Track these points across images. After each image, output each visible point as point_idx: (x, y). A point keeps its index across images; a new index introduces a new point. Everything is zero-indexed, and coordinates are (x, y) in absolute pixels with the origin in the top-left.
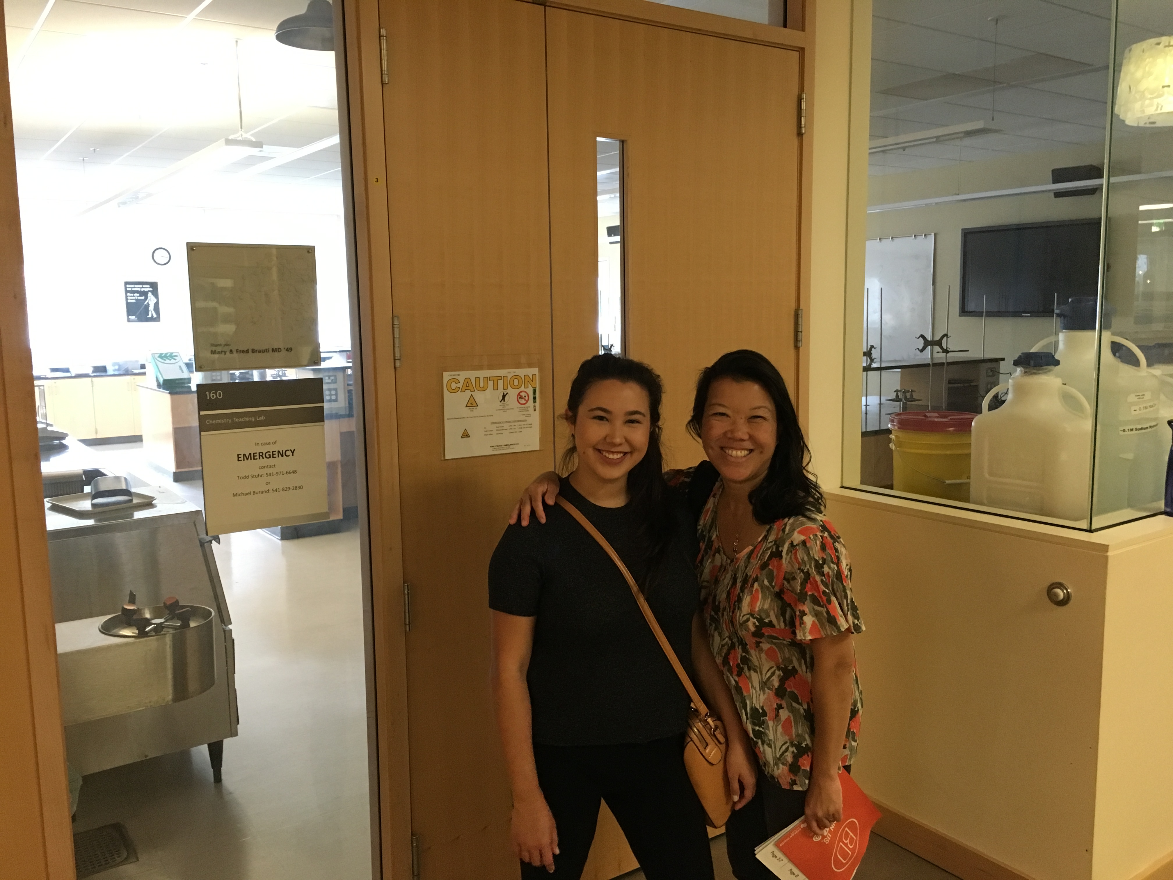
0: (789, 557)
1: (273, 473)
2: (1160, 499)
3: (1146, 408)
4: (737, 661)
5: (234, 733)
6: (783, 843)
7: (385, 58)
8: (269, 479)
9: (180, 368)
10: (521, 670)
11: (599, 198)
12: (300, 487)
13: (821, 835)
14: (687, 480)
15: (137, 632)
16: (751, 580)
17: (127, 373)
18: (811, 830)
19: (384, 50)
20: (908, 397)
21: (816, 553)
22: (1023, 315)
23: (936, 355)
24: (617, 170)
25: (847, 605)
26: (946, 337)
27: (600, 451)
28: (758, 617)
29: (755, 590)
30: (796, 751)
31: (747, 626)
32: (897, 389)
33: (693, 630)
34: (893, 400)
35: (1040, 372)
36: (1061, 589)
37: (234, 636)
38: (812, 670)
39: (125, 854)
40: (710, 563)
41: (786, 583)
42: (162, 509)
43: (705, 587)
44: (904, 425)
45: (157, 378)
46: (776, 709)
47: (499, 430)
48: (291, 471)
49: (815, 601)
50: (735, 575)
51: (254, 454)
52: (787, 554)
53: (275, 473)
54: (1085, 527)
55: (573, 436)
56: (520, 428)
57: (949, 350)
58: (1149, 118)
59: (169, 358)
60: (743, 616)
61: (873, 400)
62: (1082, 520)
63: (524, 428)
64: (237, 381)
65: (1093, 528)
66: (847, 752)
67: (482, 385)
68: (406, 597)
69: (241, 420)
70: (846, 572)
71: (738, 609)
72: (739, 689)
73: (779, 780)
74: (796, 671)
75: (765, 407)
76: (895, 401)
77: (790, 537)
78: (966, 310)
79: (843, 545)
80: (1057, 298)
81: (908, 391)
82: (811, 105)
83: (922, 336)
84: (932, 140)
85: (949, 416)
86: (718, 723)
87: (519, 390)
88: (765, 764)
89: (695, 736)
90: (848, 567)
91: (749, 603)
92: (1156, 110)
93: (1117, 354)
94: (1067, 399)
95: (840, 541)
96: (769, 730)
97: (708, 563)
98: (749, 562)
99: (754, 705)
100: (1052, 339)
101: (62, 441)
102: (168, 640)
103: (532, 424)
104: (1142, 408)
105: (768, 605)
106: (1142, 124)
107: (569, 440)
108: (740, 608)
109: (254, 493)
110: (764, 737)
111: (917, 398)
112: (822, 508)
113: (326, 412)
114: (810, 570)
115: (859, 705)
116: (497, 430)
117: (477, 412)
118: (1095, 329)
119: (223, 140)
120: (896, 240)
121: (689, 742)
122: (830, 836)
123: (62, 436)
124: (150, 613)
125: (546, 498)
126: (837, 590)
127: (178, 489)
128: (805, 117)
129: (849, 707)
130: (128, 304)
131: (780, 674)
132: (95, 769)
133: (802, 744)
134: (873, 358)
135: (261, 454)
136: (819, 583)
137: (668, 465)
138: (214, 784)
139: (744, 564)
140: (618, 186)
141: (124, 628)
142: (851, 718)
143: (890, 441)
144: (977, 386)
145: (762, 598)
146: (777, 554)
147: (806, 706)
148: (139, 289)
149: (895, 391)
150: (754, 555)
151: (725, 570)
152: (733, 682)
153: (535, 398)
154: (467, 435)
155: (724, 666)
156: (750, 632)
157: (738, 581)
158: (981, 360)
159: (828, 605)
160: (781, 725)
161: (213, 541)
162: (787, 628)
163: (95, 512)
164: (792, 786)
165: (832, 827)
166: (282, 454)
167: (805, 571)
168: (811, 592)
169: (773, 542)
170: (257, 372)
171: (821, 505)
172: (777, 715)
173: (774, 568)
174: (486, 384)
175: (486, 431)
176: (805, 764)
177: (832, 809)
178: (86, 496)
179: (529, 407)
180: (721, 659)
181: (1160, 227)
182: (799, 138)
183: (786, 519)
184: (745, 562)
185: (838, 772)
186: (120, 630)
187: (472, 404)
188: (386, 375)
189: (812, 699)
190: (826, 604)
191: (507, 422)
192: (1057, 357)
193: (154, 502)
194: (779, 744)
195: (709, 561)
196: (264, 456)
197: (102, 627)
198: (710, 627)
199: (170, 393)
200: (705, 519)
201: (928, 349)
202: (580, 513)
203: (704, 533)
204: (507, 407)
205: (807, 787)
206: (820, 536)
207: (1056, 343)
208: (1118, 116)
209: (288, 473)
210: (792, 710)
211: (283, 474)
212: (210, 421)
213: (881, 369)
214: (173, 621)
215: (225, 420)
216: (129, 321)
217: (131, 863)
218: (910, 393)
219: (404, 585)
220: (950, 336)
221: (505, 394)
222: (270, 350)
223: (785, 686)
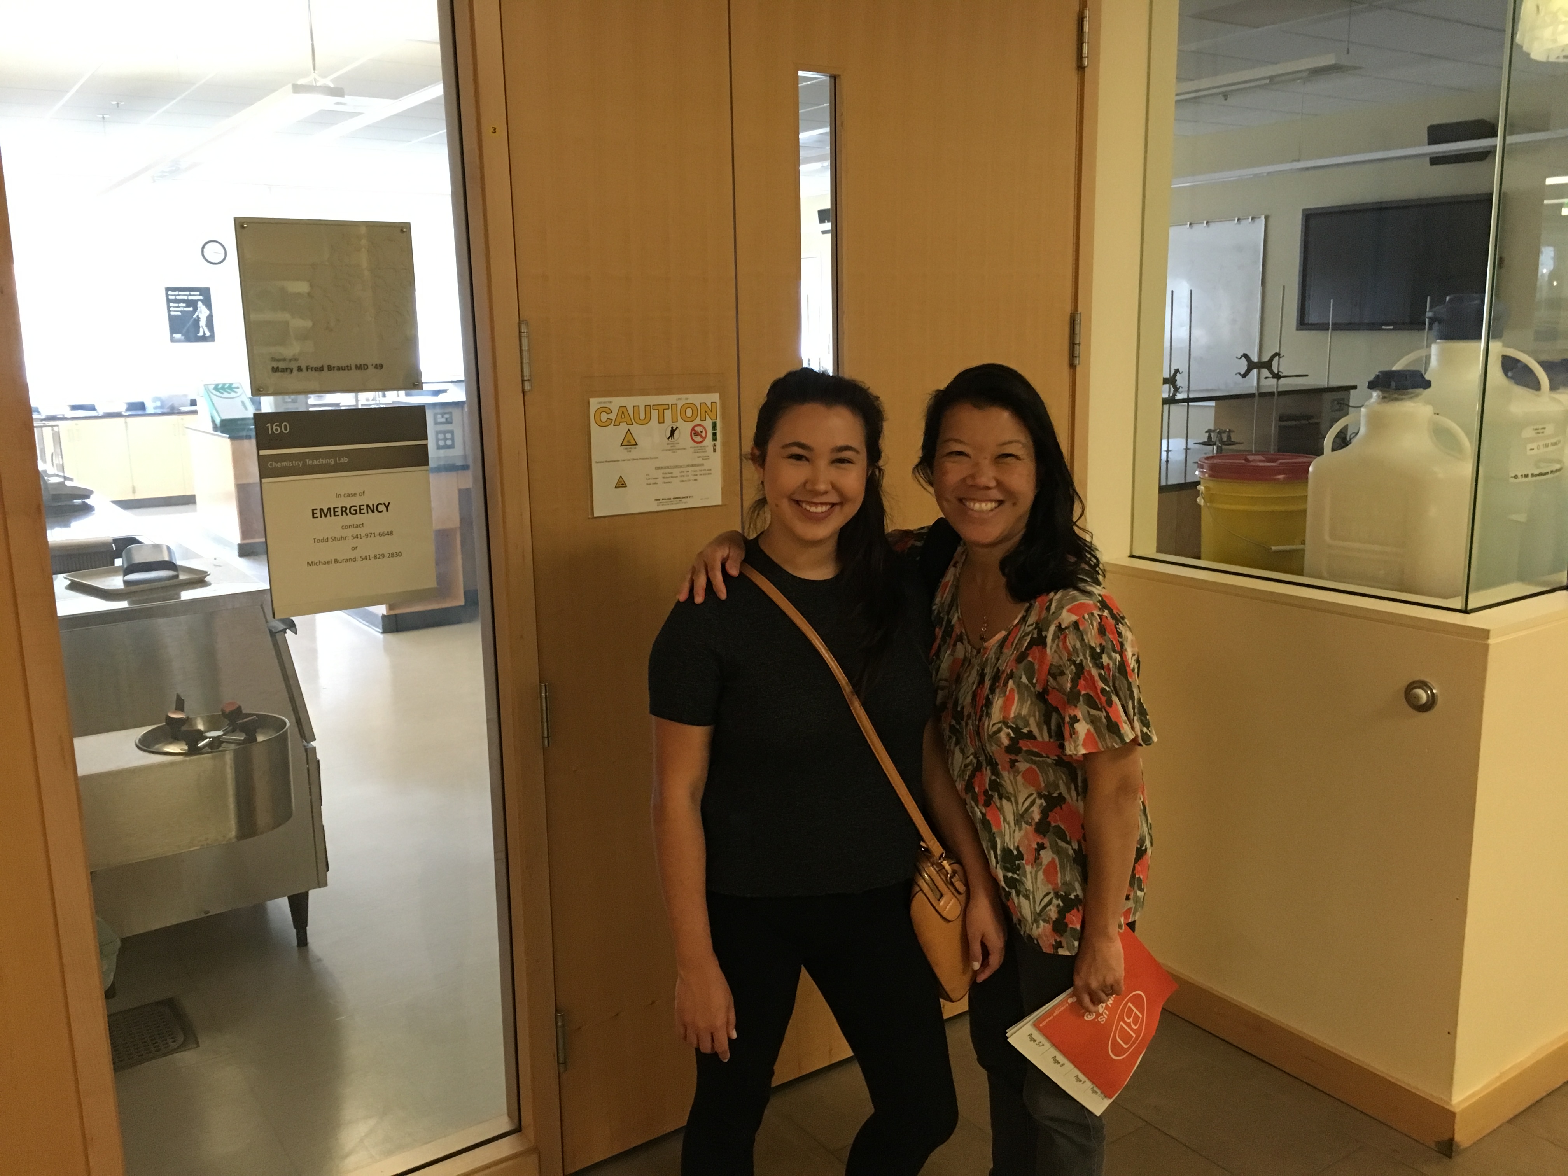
0: (1055, 646)
1: (360, 535)
2: (1558, 571)
3: (1547, 446)
4: (985, 786)
5: (322, 883)
6: (1044, 1023)
8: (356, 543)
9: (243, 403)
10: (693, 796)
12: (399, 554)
13: (1095, 1012)
14: (918, 544)
15: (186, 748)
16: (1004, 676)
17: (173, 411)
18: (1082, 1006)
20: (1225, 439)
21: (1092, 638)
22: (1383, 327)
23: (1264, 382)
25: (1134, 709)
26: (1278, 357)
27: (798, 503)
28: (1014, 726)
29: (1010, 691)
30: (1061, 904)
31: (999, 739)
32: (1210, 428)
33: (924, 746)
34: (1204, 444)
35: (1404, 397)
36: (1423, 689)
37: (319, 756)
38: (1084, 799)
39: (181, 1039)
40: (949, 654)
41: (1051, 679)
42: (217, 587)
43: (943, 688)
44: (1217, 472)
45: (212, 417)
46: (1036, 849)
47: (667, 478)
48: (386, 533)
49: (1092, 703)
50: (983, 670)
51: (334, 508)
52: (1053, 640)
53: (363, 535)
54: (1459, 607)
55: (762, 483)
56: (695, 475)
57: (1282, 375)
58: (1563, 50)
59: (227, 390)
60: (993, 726)
61: (1176, 445)
62: (1454, 597)
63: (701, 475)
65: (1469, 608)
66: (1131, 904)
67: (642, 416)
68: (544, 701)
69: (315, 462)
70: (1132, 664)
71: (987, 716)
72: (986, 823)
73: (1039, 941)
74: (1064, 799)
75: (1019, 442)
76: (1207, 444)
77: (1057, 618)
78: (1306, 322)
79: (1129, 628)
80: (1431, 299)
81: (1225, 432)
82: (1096, 29)
83: (1245, 356)
85: (1278, 459)
86: (956, 867)
87: (693, 424)
88: (1020, 921)
89: (925, 884)
90: (1134, 658)
91: (1001, 707)
93: (1510, 374)
94: (1440, 434)
95: (1126, 623)
96: (1026, 877)
97: (947, 654)
98: (1001, 653)
99: (1007, 844)
100: (1422, 353)
101: (85, 500)
102: (229, 757)
103: (711, 470)
104: (1542, 446)
105: (1027, 709)
106: (1552, 59)
107: (758, 488)
108: (989, 715)
109: (336, 561)
110: (1019, 885)
111: (1236, 440)
112: (1100, 578)
113: (430, 452)
114: (1084, 661)
115: (1148, 843)
116: (664, 478)
117: (635, 453)
118: (1481, 338)
119: (290, 86)
120: (1212, 225)
121: (917, 893)
122: (1108, 1013)
123: (86, 494)
124: (204, 724)
125: (728, 566)
126: (1120, 687)
127: (245, 565)
128: (1088, 43)
129: (1135, 846)
130: (171, 318)
131: (1042, 803)
132: (139, 929)
133: (1070, 895)
134: (1178, 387)
135: (344, 509)
136: (1097, 678)
137: (892, 521)
138: (296, 948)
139: (994, 656)
140: (828, 151)
141: (171, 743)
142: (1136, 861)
143: (1198, 493)
144: (1318, 424)
145: (1019, 699)
146: (1039, 641)
147: (1077, 845)
148: (186, 298)
149: (1207, 432)
150: (1008, 643)
151: (969, 665)
152: (979, 814)
153: (714, 434)
154: (623, 484)
155: (966, 793)
156: (1002, 746)
157: (987, 678)
158: (1324, 388)
159: (1107, 708)
160: (1042, 870)
161: (288, 631)
162: (1052, 740)
163: (129, 591)
164: (1057, 949)
165: (1110, 1002)
166: (373, 509)
167: (1077, 662)
168: (1085, 690)
169: (1034, 626)
171: (1099, 574)
172: (1037, 858)
173: (1035, 660)
174: (648, 415)
175: (649, 479)
176: (1074, 921)
177: (1110, 980)
178: (116, 571)
179: (707, 446)
180: (964, 783)
182: (1080, 73)
183: (1052, 594)
184: (995, 653)
185: (1119, 932)
186: (163, 745)
187: (629, 443)
188: (512, 404)
189: (1084, 834)
190: (1106, 706)
191: (676, 467)
192: (1427, 377)
193: (207, 579)
194: (1039, 895)
195: (949, 652)
196: (348, 511)
197: (140, 740)
198: (949, 740)
199: (230, 438)
200: (942, 597)
201: (1254, 373)
202: (773, 586)
203: (941, 615)
204: (678, 446)
205: (1076, 950)
206: (1098, 615)
207: (1428, 357)
208: (1521, 47)
209: (382, 534)
210: (1058, 851)
211: (375, 537)
212: (274, 463)
213: (1187, 400)
214: (234, 734)
215: (294, 462)
216: (173, 340)
217: (189, 1049)
218: (1227, 433)
219: (541, 686)
220: (1283, 356)
221: (674, 429)
222: (353, 367)
223: (1048, 820)
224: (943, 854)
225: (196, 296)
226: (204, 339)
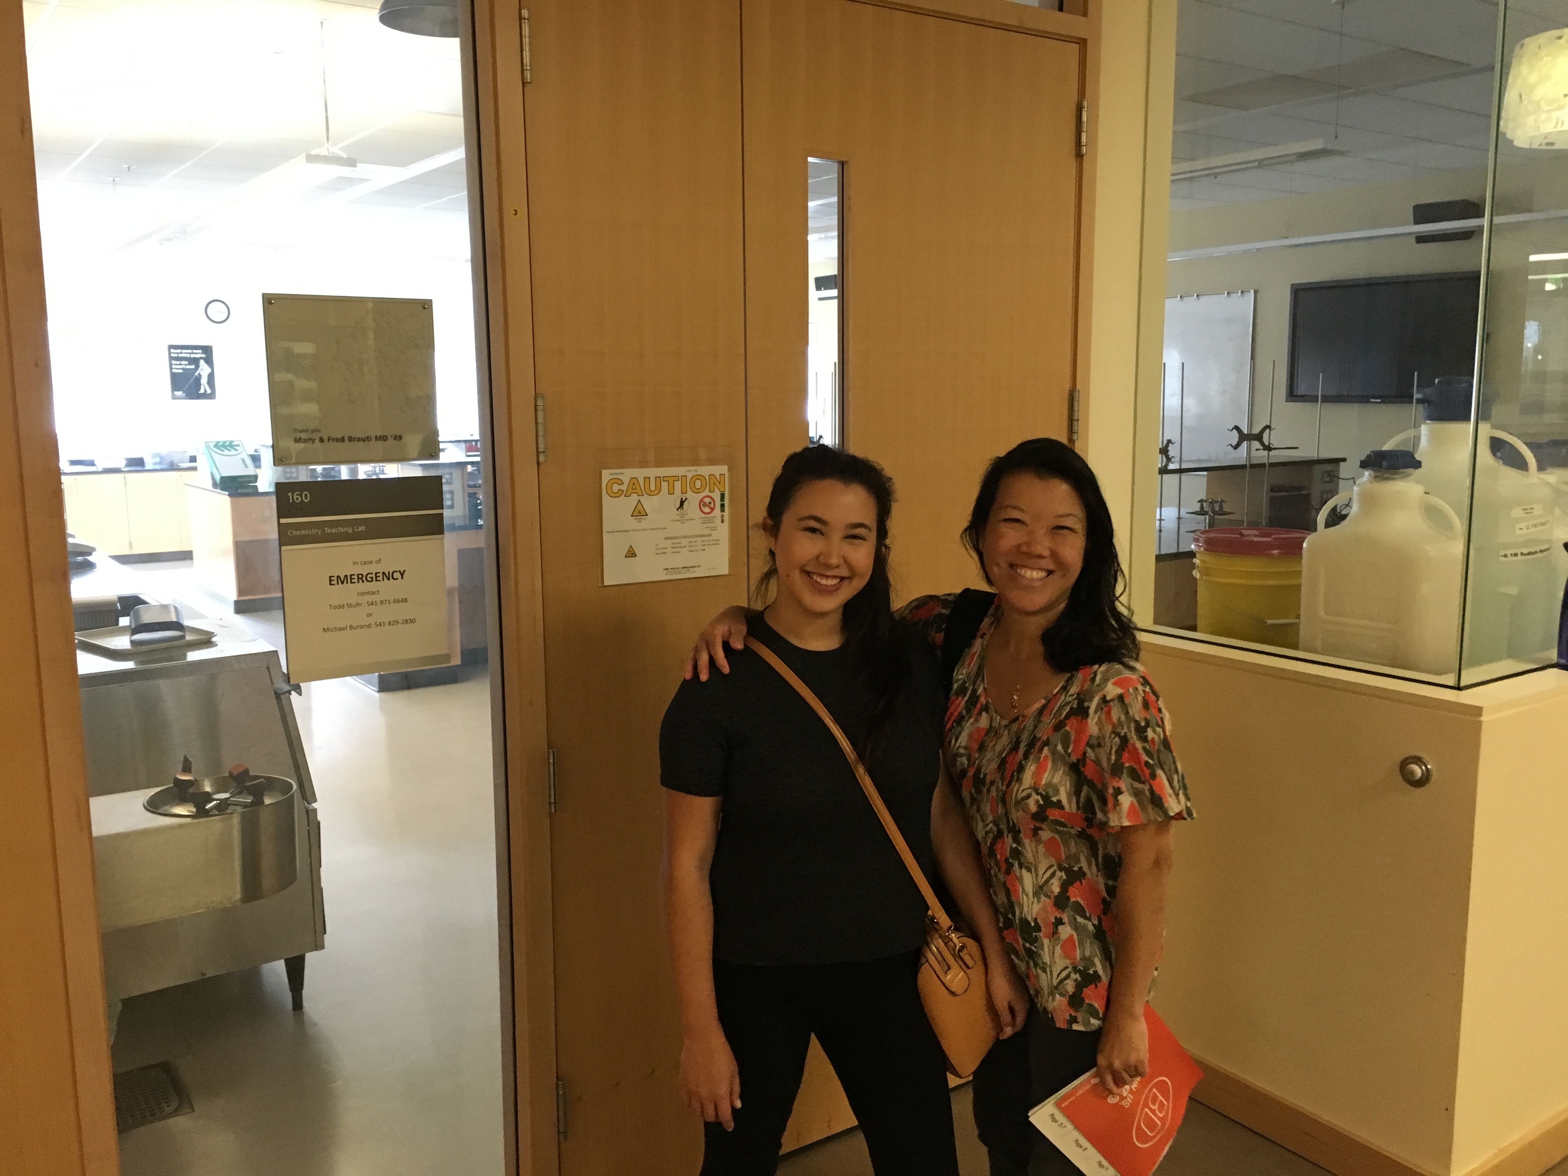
0: (1097, 716)
1: (376, 601)
2: (1549, 648)
3: (1535, 526)
4: (1005, 854)
5: (319, 945)
6: (1067, 1104)
7: (527, 48)
8: (372, 609)
9: (243, 460)
10: (701, 864)
11: (811, 238)
12: (412, 621)
15: (194, 810)
16: (1039, 744)
17: (173, 467)
19: (525, 38)
20: (1217, 509)
21: (1137, 711)
22: (1372, 400)
23: (1254, 453)
24: (835, 199)
25: (1178, 782)
26: (1268, 429)
27: (808, 574)
28: (1044, 793)
29: (1043, 758)
30: (1079, 979)
31: (1026, 806)
32: (1202, 498)
34: (1196, 513)
35: (1395, 476)
36: (1417, 765)
37: (320, 817)
39: (175, 1104)
40: (972, 723)
41: (1089, 750)
42: (224, 648)
43: (963, 756)
44: (1212, 546)
45: (212, 474)
46: (1053, 923)
47: (676, 548)
48: (400, 600)
49: (1135, 775)
50: (1016, 739)
51: (351, 575)
52: (1096, 712)
53: (378, 601)
54: (1451, 684)
55: (773, 553)
56: (703, 545)
57: (1272, 447)
58: (1545, 138)
59: (228, 448)
60: (1022, 792)
61: (1169, 513)
62: (1446, 673)
63: (709, 545)
64: (319, 479)
65: (1462, 684)
67: (653, 488)
68: (552, 766)
69: (334, 531)
72: (1006, 891)
73: (1054, 1016)
74: (1084, 874)
75: (1074, 515)
76: (1199, 514)
77: (1102, 689)
78: (1295, 393)
79: (1166, 702)
80: (1418, 378)
81: (1218, 501)
82: (1094, 117)
83: (1236, 428)
84: (1252, 165)
85: (1271, 535)
87: (702, 495)
88: (1037, 994)
89: (933, 956)
91: (1033, 774)
92: (1556, 127)
93: (1498, 454)
94: (1431, 512)
95: (1163, 698)
96: (1043, 949)
97: (968, 725)
98: (1039, 721)
99: (1025, 916)
100: (1411, 433)
101: (88, 558)
102: (236, 820)
103: (718, 540)
104: (1530, 526)
105: (1059, 779)
106: (1535, 146)
107: (767, 558)
108: (1018, 781)
109: (351, 627)
110: (1037, 958)
111: (1229, 511)
113: (446, 521)
114: (1128, 734)
116: (672, 548)
117: (646, 523)
118: (1470, 420)
119: (304, 155)
120: (1203, 299)
122: (1132, 1096)
123: (88, 551)
124: (211, 786)
125: (729, 641)
126: (1165, 761)
127: (241, 622)
128: (1087, 132)
130: (174, 376)
131: (1062, 876)
132: (136, 992)
133: (1089, 969)
134: (1170, 457)
135: (360, 576)
136: (1141, 751)
138: (291, 1012)
139: (1031, 723)
140: (835, 222)
141: (178, 804)
143: (1193, 566)
144: (1308, 495)
145: (1052, 768)
146: (1081, 711)
147: (1097, 921)
148: (188, 356)
149: (1199, 502)
150: (1047, 711)
151: (996, 734)
153: (723, 506)
154: (632, 554)
156: (1029, 813)
157: (1020, 745)
158: (1313, 460)
159: (1151, 782)
160: (1060, 944)
161: (293, 692)
162: (1080, 811)
163: (136, 652)
164: (1071, 1024)
165: (1134, 1085)
166: (388, 576)
167: (1122, 735)
169: (1075, 696)
170: (347, 468)
172: (1055, 932)
173: (1073, 730)
174: (658, 487)
175: (658, 549)
176: (1091, 996)
177: (1134, 1060)
178: (124, 630)
179: (716, 517)
181: (1556, 285)
182: (1078, 161)
183: (1096, 667)
184: (1033, 721)
186: (171, 807)
187: (639, 513)
188: (526, 475)
190: (1150, 779)
191: (685, 537)
192: (1417, 457)
193: (214, 639)
194: (1056, 970)
195: (971, 721)
196: (364, 578)
197: (148, 803)
199: (229, 495)
200: (968, 666)
201: (1244, 445)
204: (687, 517)
205: (1096, 1028)
206: (1141, 690)
207: (1417, 438)
208: (1505, 134)
209: (397, 601)
210: (1076, 927)
211: (389, 604)
212: (294, 532)
213: (1180, 471)
214: (241, 796)
215: (313, 530)
216: (174, 397)
217: (184, 1114)
218: (1219, 503)
219: (549, 752)
220: (1274, 429)
221: (683, 500)
222: (373, 438)
223: (1067, 894)
224: (951, 927)
225: (199, 354)
226: (205, 396)
